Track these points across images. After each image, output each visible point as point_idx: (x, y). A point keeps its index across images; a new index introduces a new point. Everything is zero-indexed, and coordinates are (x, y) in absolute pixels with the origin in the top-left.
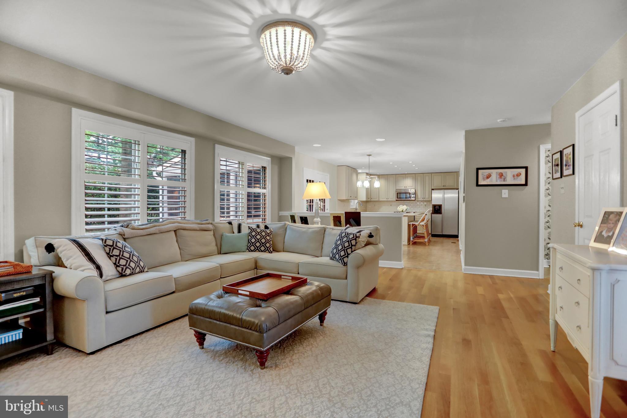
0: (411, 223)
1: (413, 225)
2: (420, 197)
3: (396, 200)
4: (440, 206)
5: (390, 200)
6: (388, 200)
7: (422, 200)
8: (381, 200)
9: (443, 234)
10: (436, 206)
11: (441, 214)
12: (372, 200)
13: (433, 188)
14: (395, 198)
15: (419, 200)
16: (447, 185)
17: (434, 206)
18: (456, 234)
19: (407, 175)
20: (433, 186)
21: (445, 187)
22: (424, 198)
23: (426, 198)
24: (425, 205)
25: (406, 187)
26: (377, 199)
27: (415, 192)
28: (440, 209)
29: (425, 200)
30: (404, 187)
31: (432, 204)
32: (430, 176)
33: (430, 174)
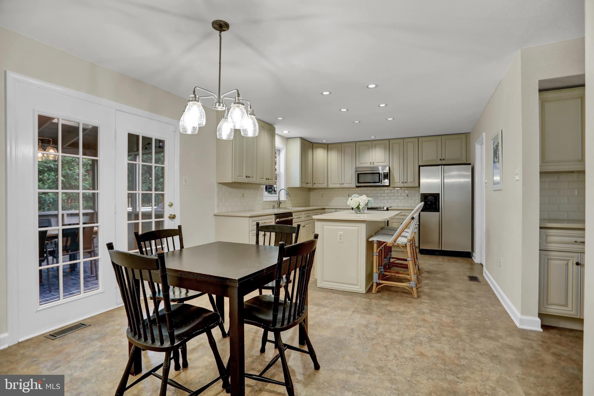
0: (375, 239)
1: (380, 243)
2: (398, 182)
3: (357, 187)
4: (436, 197)
5: (345, 186)
6: (343, 186)
7: (402, 185)
8: (330, 186)
9: (443, 249)
10: (428, 196)
11: (439, 211)
12: (315, 186)
13: (420, 164)
14: (354, 184)
15: (397, 185)
16: (447, 158)
17: (425, 197)
18: (470, 251)
19: (374, 142)
20: (422, 161)
21: (443, 161)
22: (406, 183)
23: (408, 182)
24: (407, 195)
25: (373, 163)
26: (325, 185)
27: (388, 172)
28: (435, 203)
29: (406, 185)
30: (371, 163)
31: (421, 194)
32: (416, 144)
33: (416, 140)
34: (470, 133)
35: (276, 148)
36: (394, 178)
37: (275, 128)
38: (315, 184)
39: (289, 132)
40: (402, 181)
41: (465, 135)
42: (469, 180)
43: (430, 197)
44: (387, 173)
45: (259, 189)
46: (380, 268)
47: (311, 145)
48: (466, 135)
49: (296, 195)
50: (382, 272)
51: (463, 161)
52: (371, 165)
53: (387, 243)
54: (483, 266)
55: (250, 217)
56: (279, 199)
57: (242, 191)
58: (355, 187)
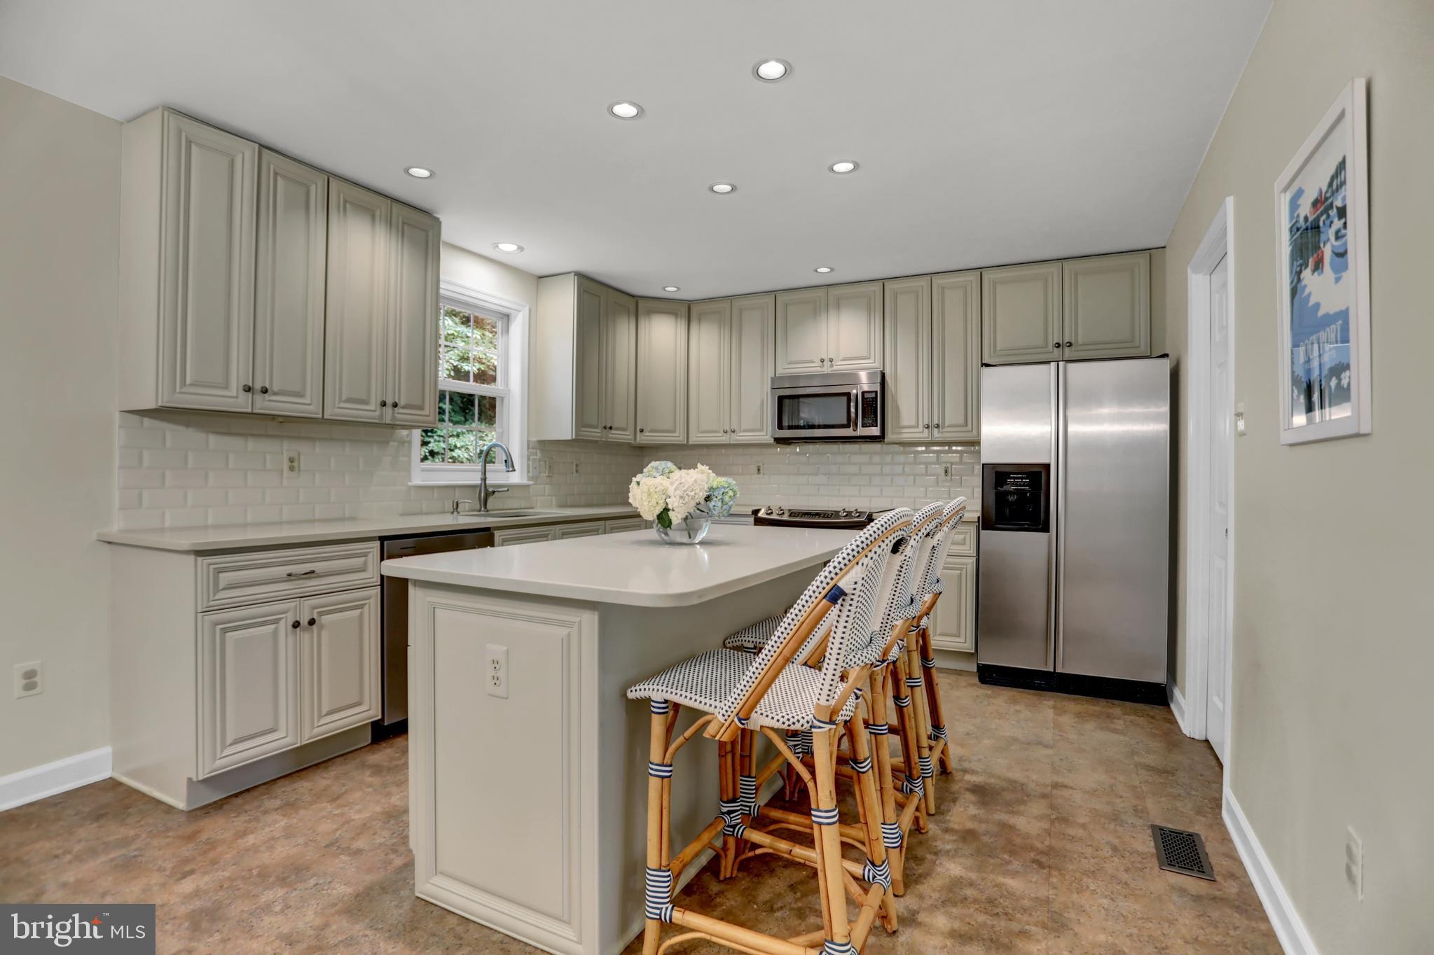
0: (653, 691)
1: (676, 716)
2: (913, 423)
3: (779, 441)
4: (1037, 476)
5: (742, 437)
6: (735, 439)
7: (925, 436)
8: (695, 438)
9: (1059, 669)
10: (1007, 475)
11: (1045, 528)
12: (643, 438)
14: (767, 432)
15: (907, 435)
16: (1080, 341)
17: (998, 476)
18: (1160, 677)
19: (834, 292)
20: (995, 351)
21: (1067, 350)
22: (938, 426)
23: (947, 424)
24: (946, 471)
25: (831, 360)
26: (677, 434)
27: (878, 389)
28: (1035, 499)
29: (939, 435)
30: (822, 361)
31: (983, 465)
32: (974, 290)
33: (973, 278)
34: (1164, 247)
35: (442, 291)
36: (897, 409)
37: (440, 222)
38: (642, 431)
39: (521, 248)
40: (926, 422)
41: (1147, 254)
42: (1164, 427)
43: (1014, 478)
44: (873, 395)
45: (388, 442)
46: (725, 810)
47: (631, 302)
48: (1150, 255)
49: (577, 465)
50: (734, 827)
51: (1139, 347)
52: (823, 366)
53: (712, 716)
54: (1221, 766)
55: (200, 553)
56: (484, 479)
57: (287, 448)
58: (772, 441)
